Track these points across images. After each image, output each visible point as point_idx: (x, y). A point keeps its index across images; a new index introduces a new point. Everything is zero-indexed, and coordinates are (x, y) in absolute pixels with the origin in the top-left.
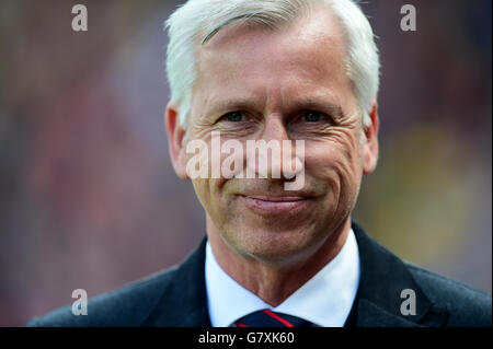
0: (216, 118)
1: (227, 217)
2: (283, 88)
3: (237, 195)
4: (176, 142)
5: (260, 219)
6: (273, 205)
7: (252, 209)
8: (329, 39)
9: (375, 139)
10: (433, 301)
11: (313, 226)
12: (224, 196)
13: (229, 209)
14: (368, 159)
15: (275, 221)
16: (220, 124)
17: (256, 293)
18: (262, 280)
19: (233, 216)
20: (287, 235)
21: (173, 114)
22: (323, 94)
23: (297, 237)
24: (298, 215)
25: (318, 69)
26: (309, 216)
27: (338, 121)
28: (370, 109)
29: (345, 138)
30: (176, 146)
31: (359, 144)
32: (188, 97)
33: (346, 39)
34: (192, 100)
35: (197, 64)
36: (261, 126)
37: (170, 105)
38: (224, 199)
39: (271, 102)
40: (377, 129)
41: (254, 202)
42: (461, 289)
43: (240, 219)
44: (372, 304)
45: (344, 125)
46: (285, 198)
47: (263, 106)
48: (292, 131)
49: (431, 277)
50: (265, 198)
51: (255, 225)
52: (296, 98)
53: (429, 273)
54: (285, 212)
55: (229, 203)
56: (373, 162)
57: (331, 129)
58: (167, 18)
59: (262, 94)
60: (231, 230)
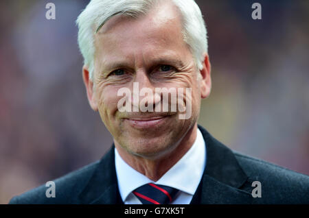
0: (107, 74)
1: (120, 132)
2: (144, 53)
3: (124, 119)
4: (90, 88)
5: (138, 132)
6: (145, 123)
7: (133, 126)
8: (171, 20)
9: (208, 76)
10: (249, 175)
11: (171, 133)
12: (116, 120)
13: (121, 128)
14: (204, 89)
15: (148, 132)
16: (110, 78)
17: (145, 174)
18: (146, 167)
19: (123, 131)
20: (156, 140)
21: (87, 73)
22: (169, 54)
23: (162, 141)
24: (161, 127)
25: (165, 40)
26: (168, 127)
27: (180, 69)
28: (203, 59)
29: (186, 79)
30: (90, 91)
31: (196, 81)
32: (92, 62)
33: (182, 19)
34: (94, 64)
35: (94, 43)
36: (133, 77)
37: (85, 67)
38: (117, 122)
39: (137, 63)
40: (210, 70)
41: (134, 122)
42: (267, 167)
43: (127, 133)
44: (211, 178)
45: (185, 71)
46: (152, 118)
47: (134, 64)
48: (153, 78)
49: (250, 160)
50: (139, 119)
51: (136, 136)
52: (152, 58)
53: (248, 158)
54: (152, 126)
55: (120, 124)
56: (208, 90)
57: (176, 74)
58: (76, 19)
59: (132, 58)
60: (123, 140)
